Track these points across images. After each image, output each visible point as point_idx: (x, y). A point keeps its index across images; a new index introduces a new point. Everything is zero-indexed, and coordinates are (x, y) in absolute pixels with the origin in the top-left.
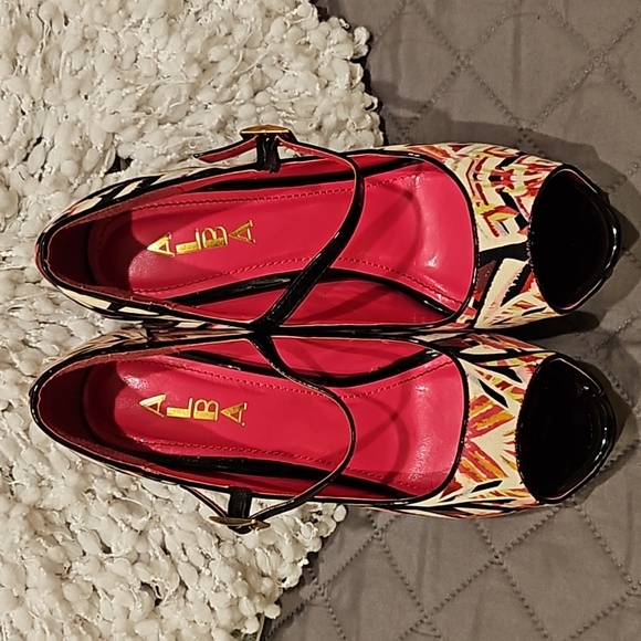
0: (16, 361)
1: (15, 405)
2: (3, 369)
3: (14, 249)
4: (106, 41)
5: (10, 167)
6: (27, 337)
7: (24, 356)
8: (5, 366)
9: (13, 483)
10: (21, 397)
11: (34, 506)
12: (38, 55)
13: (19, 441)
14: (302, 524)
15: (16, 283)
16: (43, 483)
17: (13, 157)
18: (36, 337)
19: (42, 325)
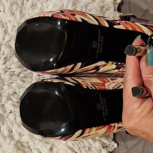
0: (12, 98)
1: (12, 111)
2: (9, 100)
3: (12, 65)
4: (39, 5)
5: (12, 42)
6: (16, 91)
7: (15, 97)
8: (10, 99)
9: (12, 134)
10: (14, 108)
11: (18, 141)
12: (19, 9)
13: (13, 122)
14: (102, 149)
15: (12, 76)
16: (21, 134)
17: (12, 39)
18: (18, 91)
19: (20, 88)
